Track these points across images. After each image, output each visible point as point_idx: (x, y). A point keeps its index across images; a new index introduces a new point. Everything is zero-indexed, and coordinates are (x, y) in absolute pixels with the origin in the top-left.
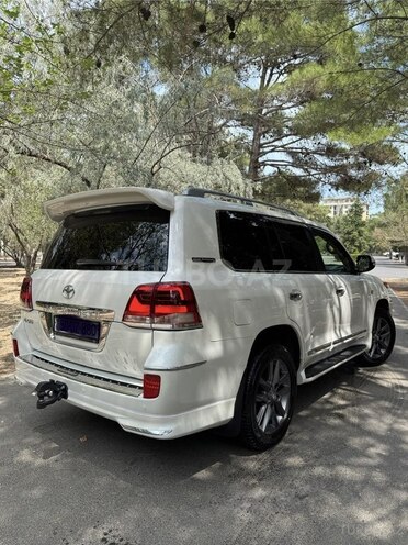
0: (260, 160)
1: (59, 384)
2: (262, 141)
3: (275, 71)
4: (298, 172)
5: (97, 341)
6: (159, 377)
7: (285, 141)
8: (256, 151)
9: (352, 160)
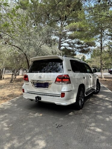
0: (61, 45)
1: (39, 97)
2: (61, 40)
3: (65, 22)
4: (71, 48)
5: (48, 87)
6: (64, 93)
7: (67, 40)
8: (60, 43)
9: (84, 45)
